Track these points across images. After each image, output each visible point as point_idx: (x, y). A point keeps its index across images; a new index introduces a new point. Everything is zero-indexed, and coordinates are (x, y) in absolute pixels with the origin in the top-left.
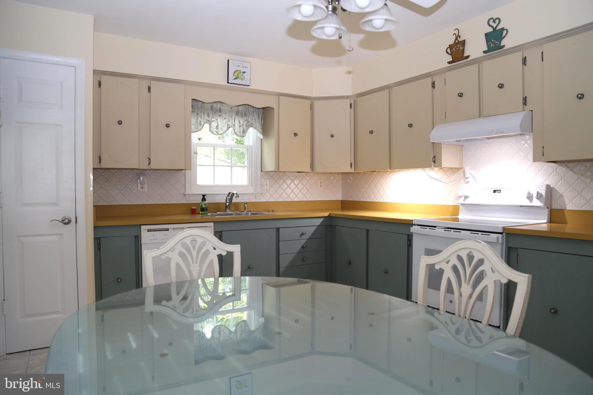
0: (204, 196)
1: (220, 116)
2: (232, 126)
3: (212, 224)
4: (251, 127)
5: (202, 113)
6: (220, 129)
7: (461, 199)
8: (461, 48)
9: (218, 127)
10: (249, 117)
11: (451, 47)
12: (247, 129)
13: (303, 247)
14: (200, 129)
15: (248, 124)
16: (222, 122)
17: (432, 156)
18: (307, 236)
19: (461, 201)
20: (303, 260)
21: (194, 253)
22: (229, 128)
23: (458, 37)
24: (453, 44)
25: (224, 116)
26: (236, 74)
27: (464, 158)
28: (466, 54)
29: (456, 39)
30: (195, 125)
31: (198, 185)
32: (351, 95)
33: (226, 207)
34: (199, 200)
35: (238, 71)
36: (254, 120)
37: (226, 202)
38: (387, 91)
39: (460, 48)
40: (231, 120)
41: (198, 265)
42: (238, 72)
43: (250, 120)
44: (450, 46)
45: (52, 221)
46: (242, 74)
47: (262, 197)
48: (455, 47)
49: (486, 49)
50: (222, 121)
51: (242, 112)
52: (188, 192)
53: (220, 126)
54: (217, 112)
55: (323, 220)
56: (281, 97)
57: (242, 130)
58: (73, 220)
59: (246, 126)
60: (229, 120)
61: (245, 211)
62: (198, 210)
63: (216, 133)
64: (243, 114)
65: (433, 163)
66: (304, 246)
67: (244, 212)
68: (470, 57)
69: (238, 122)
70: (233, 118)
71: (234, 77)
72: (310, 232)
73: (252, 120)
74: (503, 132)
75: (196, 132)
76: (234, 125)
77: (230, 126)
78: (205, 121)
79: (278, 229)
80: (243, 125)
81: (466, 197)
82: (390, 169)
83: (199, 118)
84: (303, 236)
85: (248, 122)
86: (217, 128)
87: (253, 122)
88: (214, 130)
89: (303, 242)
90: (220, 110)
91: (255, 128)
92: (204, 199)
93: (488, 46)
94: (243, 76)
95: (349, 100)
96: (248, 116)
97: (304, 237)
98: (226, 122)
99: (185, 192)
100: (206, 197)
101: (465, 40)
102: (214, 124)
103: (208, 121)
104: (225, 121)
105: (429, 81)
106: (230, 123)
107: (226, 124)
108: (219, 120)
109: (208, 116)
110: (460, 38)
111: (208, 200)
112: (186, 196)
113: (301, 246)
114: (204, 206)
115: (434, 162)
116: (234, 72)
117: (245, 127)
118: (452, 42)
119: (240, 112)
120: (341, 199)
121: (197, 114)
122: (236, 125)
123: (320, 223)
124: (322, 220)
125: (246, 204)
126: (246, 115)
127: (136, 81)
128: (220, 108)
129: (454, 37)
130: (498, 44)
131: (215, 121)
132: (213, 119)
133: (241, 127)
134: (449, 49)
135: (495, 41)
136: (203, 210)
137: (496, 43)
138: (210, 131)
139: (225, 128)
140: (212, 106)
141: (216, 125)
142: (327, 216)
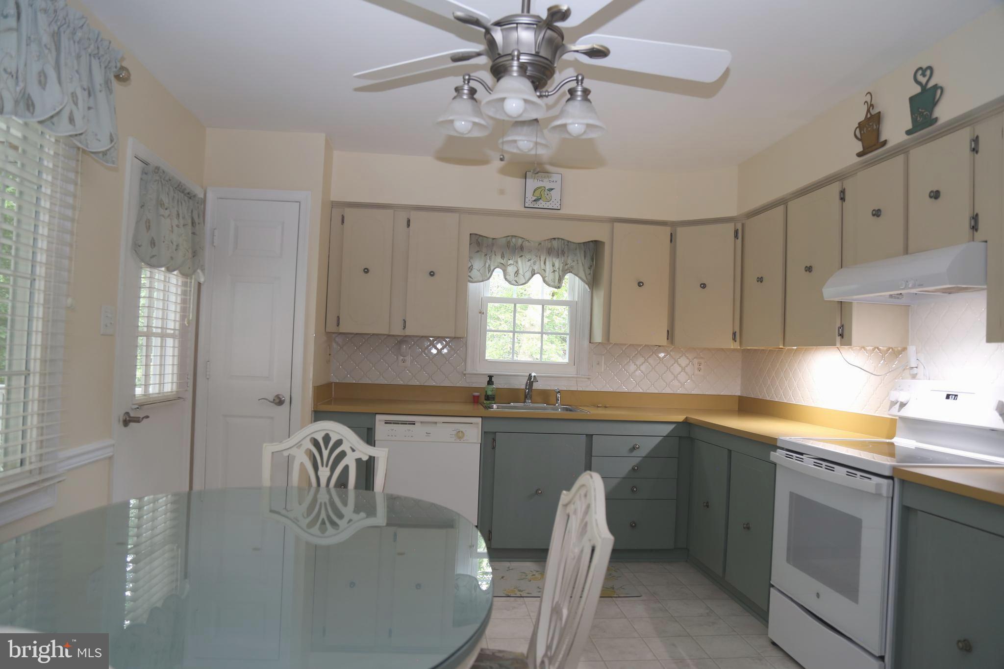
0: (491, 377)
1: (521, 256)
2: (539, 271)
3: (480, 419)
4: (570, 272)
5: (493, 253)
6: (520, 276)
7: (895, 407)
8: (875, 127)
9: (518, 274)
10: (568, 257)
11: (861, 126)
12: (564, 276)
13: (633, 469)
14: (488, 277)
15: (566, 267)
16: (524, 266)
17: (838, 325)
18: (643, 452)
19: (895, 411)
20: (633, 490)
21: (325, 453)
22: (534, 274)
23: (871, 108)
24: (864, 120)
25: (528, 257)
26: (537, 193)
27: (910, 330)
28: (882, 139)
29: (868, 111)
30: (480, 271)
31: (487, 360)
32: (736, 215)
33: (526, 397)
34: (484, 383)
35: (540, 188)
36: (576, 262)
37: (526, 388)
38: (781, 208)
39: (873, 127)
40: (538, 263)
41: (328, 468)
42: (540, 190)
43: (569, 261)
44: (859, 124)
45: (260, 400)
46: (547, 192)
47: (591, 383)
48: (867, 126)
49: (909, 126)
50: (524, 263)
51: (558, 249)
52: (469, 370)
53: (521, 272)
54: (517, 251)
55: (675, 427)
56: (616, 224)
57: (557, 278)
58: (288, 400)
59: (562, 271)
60: (535, 263)
61: (557, 405)
62: (482, 399)
63: (515, 283)
64: (560, 252)
65: (838, 339)
66: (636, 468)
67: (555, 405)
68: (887, 142)
69: (552, 264)
70: (543, 259)
71: (534, 198)
72: (647, 446)
73: (574, 261)
74: (922, 285)
75: (482, 281)
76: (544, 270)
77: (536, 272)
78: (496, 264)
79: (590, 437)
80: (559, 269)
81: (903, 405)
82: (784, 345)
83: (488, 261)
84: (635, 451)
85: (566, 264)
86: (516, 275)
87: (574, 264)
88: (511, 277)
89: (635, 461)
90: (522, 248)
91: (576, 275)
92: (490, 382)
93: (914, 121)
94: (549, 195)
95: (733, 224)
96: (566, 255)
97: (635, 453)
98: (531, 266)
99: (465, 370)
100: (493, 379)
101: (880, 112)
102: (511, 270)
103: (501, 265)
104: (529, 264)
105: (835, 188)
106: (536, 268)
107: (531, 269)
108: (520, 262)
109: (503, 257)
110: (873, 109)
111: (498, 384)
112: (466, 375)
113: (630, 468)
114: (489, 393)
115: (841, 335)
116: (534, 191)
117: (561, 273)
118: (862, 118)
119: (554, 249)
120: (738, 393)
121: (486, 255)
122: (547, 270)
123: (669, 431)
124: (672, 427)
125: (559, 392)
126: (563, 253)
127: (390, 212)
128: (522, 245)
129: (865, 108)
130: (928, 115)
131: (513, 264)
132: (511, 262)
133: (556, 272)
134: (858, 129)
135: (923, 111)
136: (488, 398)
137: (925, 113)
138: (506, 279)
139: (528, 274)
140: (509, 243)
141: (516, 269)
142: (681, 421)
